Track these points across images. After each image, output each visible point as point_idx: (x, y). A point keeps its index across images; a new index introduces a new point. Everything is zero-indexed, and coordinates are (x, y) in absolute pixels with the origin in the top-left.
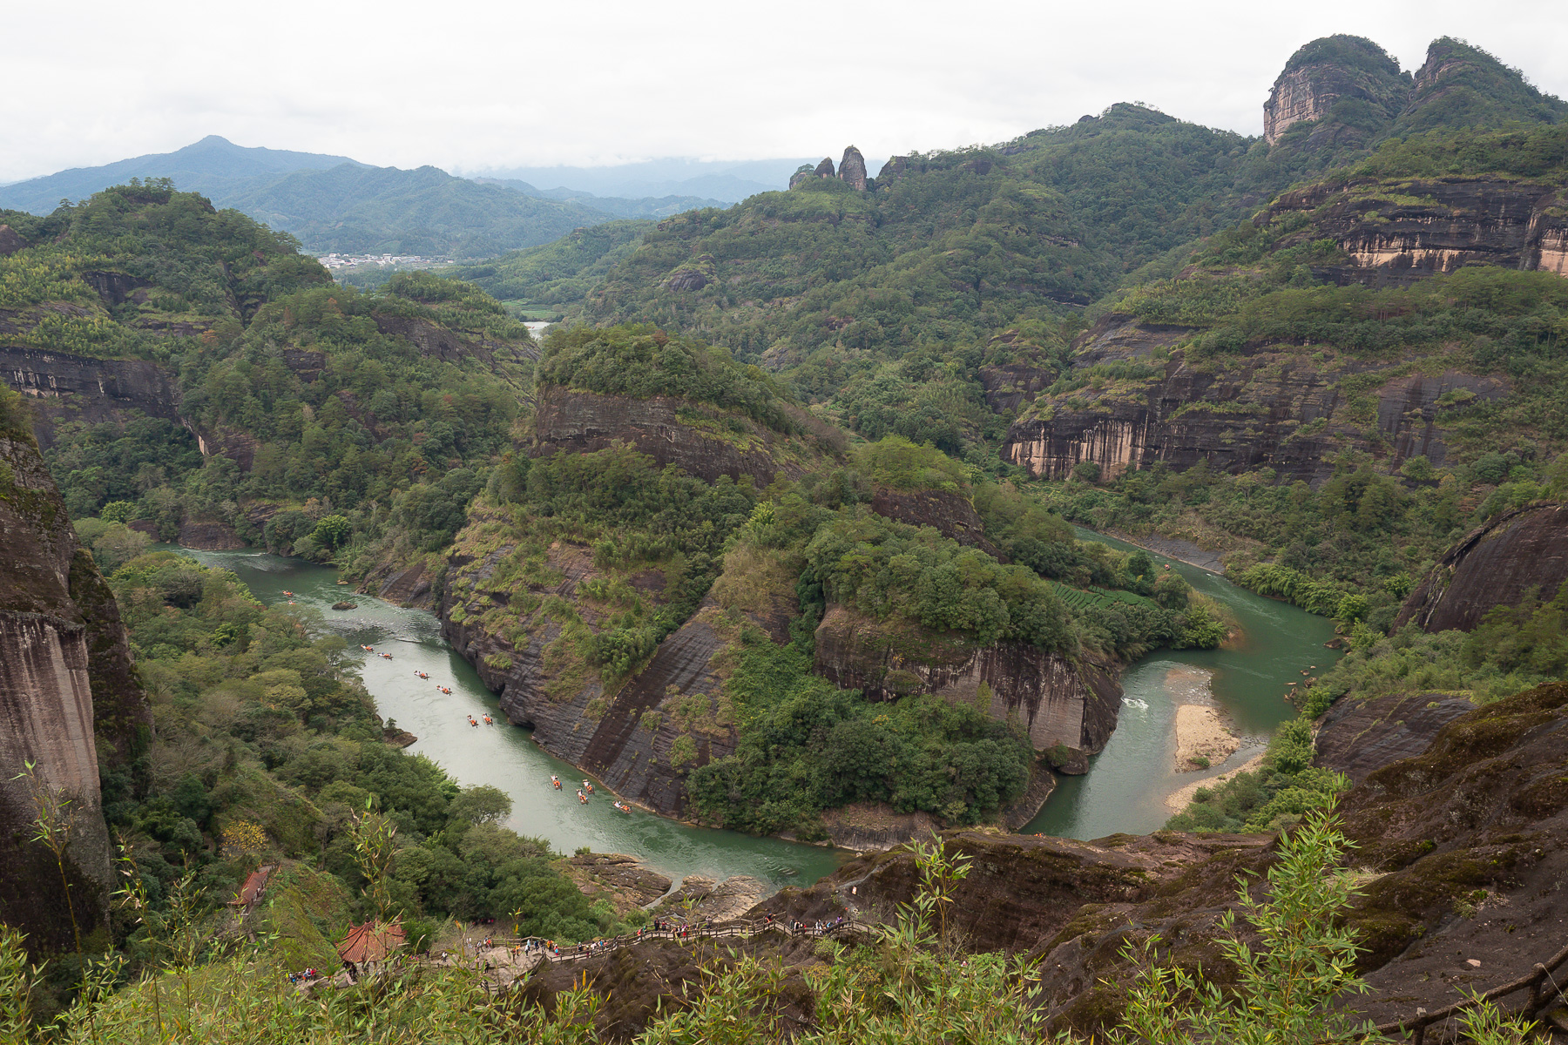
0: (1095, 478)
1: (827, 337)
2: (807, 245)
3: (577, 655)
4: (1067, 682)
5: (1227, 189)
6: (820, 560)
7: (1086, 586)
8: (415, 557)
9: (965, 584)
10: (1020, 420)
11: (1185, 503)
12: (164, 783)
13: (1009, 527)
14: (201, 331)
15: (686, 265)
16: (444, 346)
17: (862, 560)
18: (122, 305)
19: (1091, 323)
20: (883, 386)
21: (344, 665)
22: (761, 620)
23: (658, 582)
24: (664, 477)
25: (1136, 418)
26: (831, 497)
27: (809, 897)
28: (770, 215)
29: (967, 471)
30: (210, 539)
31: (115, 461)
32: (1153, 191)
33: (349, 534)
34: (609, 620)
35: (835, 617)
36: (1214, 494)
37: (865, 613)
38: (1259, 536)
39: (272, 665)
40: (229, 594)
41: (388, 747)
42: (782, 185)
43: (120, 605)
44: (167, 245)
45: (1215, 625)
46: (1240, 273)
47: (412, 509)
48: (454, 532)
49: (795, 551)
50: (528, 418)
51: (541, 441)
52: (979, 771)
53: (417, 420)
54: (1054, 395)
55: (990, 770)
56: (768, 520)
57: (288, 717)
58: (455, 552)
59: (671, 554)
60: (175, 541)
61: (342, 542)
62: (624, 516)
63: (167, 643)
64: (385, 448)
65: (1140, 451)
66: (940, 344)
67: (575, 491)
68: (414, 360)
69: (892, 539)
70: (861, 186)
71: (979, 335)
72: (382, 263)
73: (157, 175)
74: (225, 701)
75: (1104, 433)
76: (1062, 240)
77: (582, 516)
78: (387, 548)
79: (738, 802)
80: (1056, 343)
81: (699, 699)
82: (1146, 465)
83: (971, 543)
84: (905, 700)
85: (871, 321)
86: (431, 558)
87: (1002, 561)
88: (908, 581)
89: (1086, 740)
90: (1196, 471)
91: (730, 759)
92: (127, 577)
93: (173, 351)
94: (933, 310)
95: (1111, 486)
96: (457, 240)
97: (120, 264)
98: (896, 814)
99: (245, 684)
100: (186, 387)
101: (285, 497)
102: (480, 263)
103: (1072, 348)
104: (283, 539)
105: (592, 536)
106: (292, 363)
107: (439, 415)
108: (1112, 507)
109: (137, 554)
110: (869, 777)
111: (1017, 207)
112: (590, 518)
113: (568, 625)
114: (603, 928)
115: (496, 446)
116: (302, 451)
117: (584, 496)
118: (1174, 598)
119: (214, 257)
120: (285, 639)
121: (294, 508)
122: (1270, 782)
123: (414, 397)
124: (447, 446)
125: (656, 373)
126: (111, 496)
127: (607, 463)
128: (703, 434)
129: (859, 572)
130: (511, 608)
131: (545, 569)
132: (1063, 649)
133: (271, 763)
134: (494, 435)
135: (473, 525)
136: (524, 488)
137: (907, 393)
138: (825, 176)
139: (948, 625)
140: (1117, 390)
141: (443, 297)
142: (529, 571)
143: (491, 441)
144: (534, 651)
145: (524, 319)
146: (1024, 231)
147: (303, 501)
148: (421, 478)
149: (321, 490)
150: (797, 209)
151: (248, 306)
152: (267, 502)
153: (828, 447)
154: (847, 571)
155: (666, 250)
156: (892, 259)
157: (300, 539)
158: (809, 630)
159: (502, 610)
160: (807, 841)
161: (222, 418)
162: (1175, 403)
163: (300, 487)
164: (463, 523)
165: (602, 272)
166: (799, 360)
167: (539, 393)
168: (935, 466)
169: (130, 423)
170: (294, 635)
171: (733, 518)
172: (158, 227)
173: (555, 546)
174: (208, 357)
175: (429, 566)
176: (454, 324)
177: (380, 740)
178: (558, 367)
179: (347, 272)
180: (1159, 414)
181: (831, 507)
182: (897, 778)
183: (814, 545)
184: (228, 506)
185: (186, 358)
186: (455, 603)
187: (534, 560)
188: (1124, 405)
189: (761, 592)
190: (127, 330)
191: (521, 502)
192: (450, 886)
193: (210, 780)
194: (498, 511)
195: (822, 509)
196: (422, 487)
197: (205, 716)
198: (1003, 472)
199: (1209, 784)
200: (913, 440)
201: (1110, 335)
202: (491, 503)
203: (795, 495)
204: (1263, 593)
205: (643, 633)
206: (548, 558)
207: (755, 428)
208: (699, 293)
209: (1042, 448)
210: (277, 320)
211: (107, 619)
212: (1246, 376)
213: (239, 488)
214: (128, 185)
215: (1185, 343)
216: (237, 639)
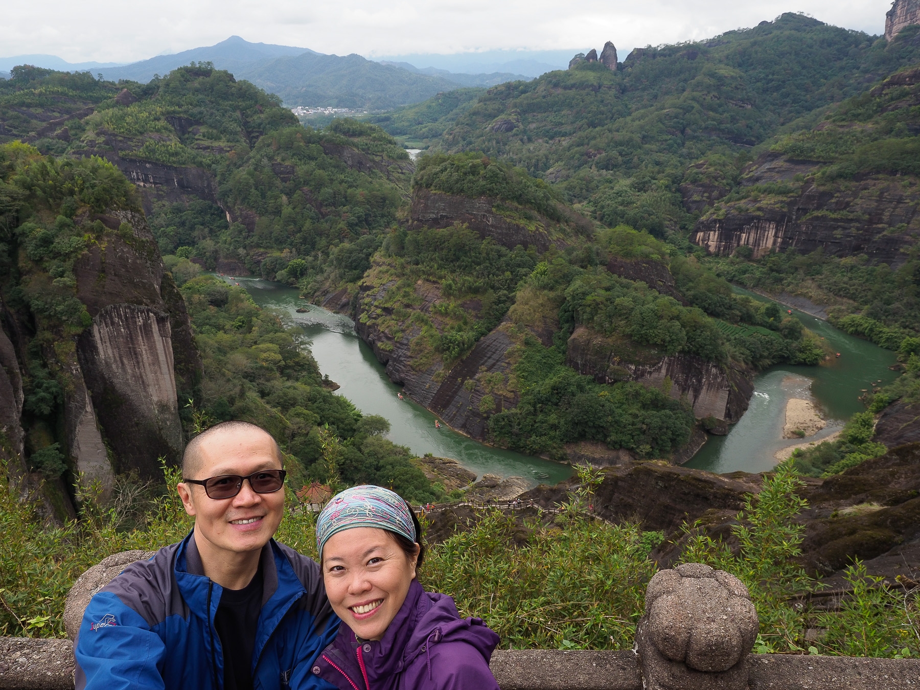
0: (748, 255)
1: (586, 162)
2: (577, 105)
3: (430, 346)
4: (719, 380)
5: (855, 71)
6: (573, 298)
7: (736, 322)
8: (341, 285)
9: (661, 317)
10: (703, 218)
11: (806, 274)
12: (208, 400)
13: (691, 284)
14: (228, 151)
15: (503, 116)
16: (360, 163)
17: (599, 299)
18: (187, 136)
19: (755, 158)
20: (619, 194)
21: (302, 343)
22: (537, 332)
23: (478, 307)
24: (484, 245)
25: (779, 219)
26: (582, 261)
27: (553, 491)
28: (556, 85)
29: (667, 248)
30: (231, 270)
31: (183, 224)
32: (804, 72)
33: (306, 270)
34: (448, 327)
35: (580, 332)
36: (826, 270)
37: (598, 331)
38: (853, 297)
39: (264, 341)
40: (242, 301)
41: (325, 390)
42: (564, 66)
43: (186, 304)
44: (210, 101)
45: (817, 351)
46: (858, 127)
47: (340, 257)
48: (363, 272)
49: (558, 293)
50: (407, 207)
51: (413, 220)
52: (660, 428)
53: (344, 206)
54: (726, 203)
55: (667, 428)
56: (543, 273)
57: (272, 370)
58: (363, 283)
59: (486, 290)
60: (214, 270)
61: (302, 274)
62: (459, 267)
63: (210, 325)
64: (326, 222)
65: (779, 240)
66: (657, 168)
67: (432, 251)
68: (343, 171)
69: (618, 288)
70: (613, 67)
71: (682, 164)
72: (327, 112)
73: (205, 60)
74: (239, 359)
75: (757, 228)
76: (740, 103)
77: (436, 266)
78: (326, 279)
79: (517, 435)
80: (731, 170)
81: (497, 375)
82: (783, 249)
83: (666, 293)
84: (619, 384)
85: (614, 153)
86: (350, 286)
87: (685, 305)
88: (624, 314)
89: (728, 415)
90: (815, 255)
91: (514, 410)
92: (189, 288)
93: (213, 163)
94: (654, 147)
95: (758, 261)
96: (370, 99)
97: (185, 112)
98: (608, 449)
99: (250, 350)
100: (220, 183)
101: (272, 248)
102: (382, 113)
103: (741, 173)
104: (270, 273)
105: (441, 278)
106: (277, 171)
107: (357, 204)
108: (758, 274)
109: (194, 276)
110: (594, 427)
111: (712, 82)
112: (440, 267)
113: (425, 328)
114: (438, 498)
115: (388, 223)
116: (282, 222)
117: (437, 254)
118: (793, 333)
119: (235, 109)
120: (271, 327)
121: (276, 254)
122: (843, 448)
123: (343, 193)
124: (360, 222)
125: (482, 182)
126: (181, 243)
127: (451, 235)
128: (508, 220)
129: (596, 307)
130: (393, 317)
131: (413, 295)
132: (719, 360)
133: (263, 394)
134: (387, 216)
135: (374, 268)
136: (403, 248)
137: (633, 199)
138: (591, 60)
139: (648, 341)
140: (767, 201)
141: (361, 134)
142: (404, 296)
143: (385, 219)
144: (405, 342)
145: (407, 147)
146: (715, 97)
147: (281, 250)
148: (346, 240)
149: (291, 245)
150: (572, 82)
151: (254, 137)
152: (262, 250)
153: (582, 231)
154: (589, 306)
155: (492, 106)
156: (630, 114)
157: (280, 272)
158: (564, 339)
159: (388, 318)
160: (556, 460)
161: (238, 202)
162: (805, 211)
163: (280, 243)
164: (369, 267)
165: (453, 119)
166: (568, 177)
167: (413, 193)
168: (647, 245)
169: (190, 202)
170: (276, 325)
171: (523, 271)
172: (205, 90)
173: (420, 282)
174: (231, 167)
175: (349, 291)
176: (366, 150)
177: (320, 386)
178: (425, 177)
179: (307, 118)
180: (794, 217)
181: (582, 267)
182: (611, 429)
183: (571, 289)
184: (241, 251)
185: (220, 167)
186: (363, 312)
187: (407, 290)
188: (772, 211)
189: (537, 315)
190: (189, 150)
191: (402, 256)
192: (356, 468)
193: (232, 401)
194: (388, 260)
195: (576, 268)
196: (346, 245)
197: (230, 366)
198: (690, 250)
199: (804, 447)
200: (635, 228)
201: (767, 166)
202: (384, 255)
203: (561, 259)
204: (852, 334)
205: (467, 335)
206: (415, 289)
207: (539, 217)
208: (510, 134)
209: (716, 236)
210: (269, 145)
211: (180, 311)
212: (855, 195)
213: (247, 242)
214: (189, 66)
215: (815, 172)
216: (246, 326)
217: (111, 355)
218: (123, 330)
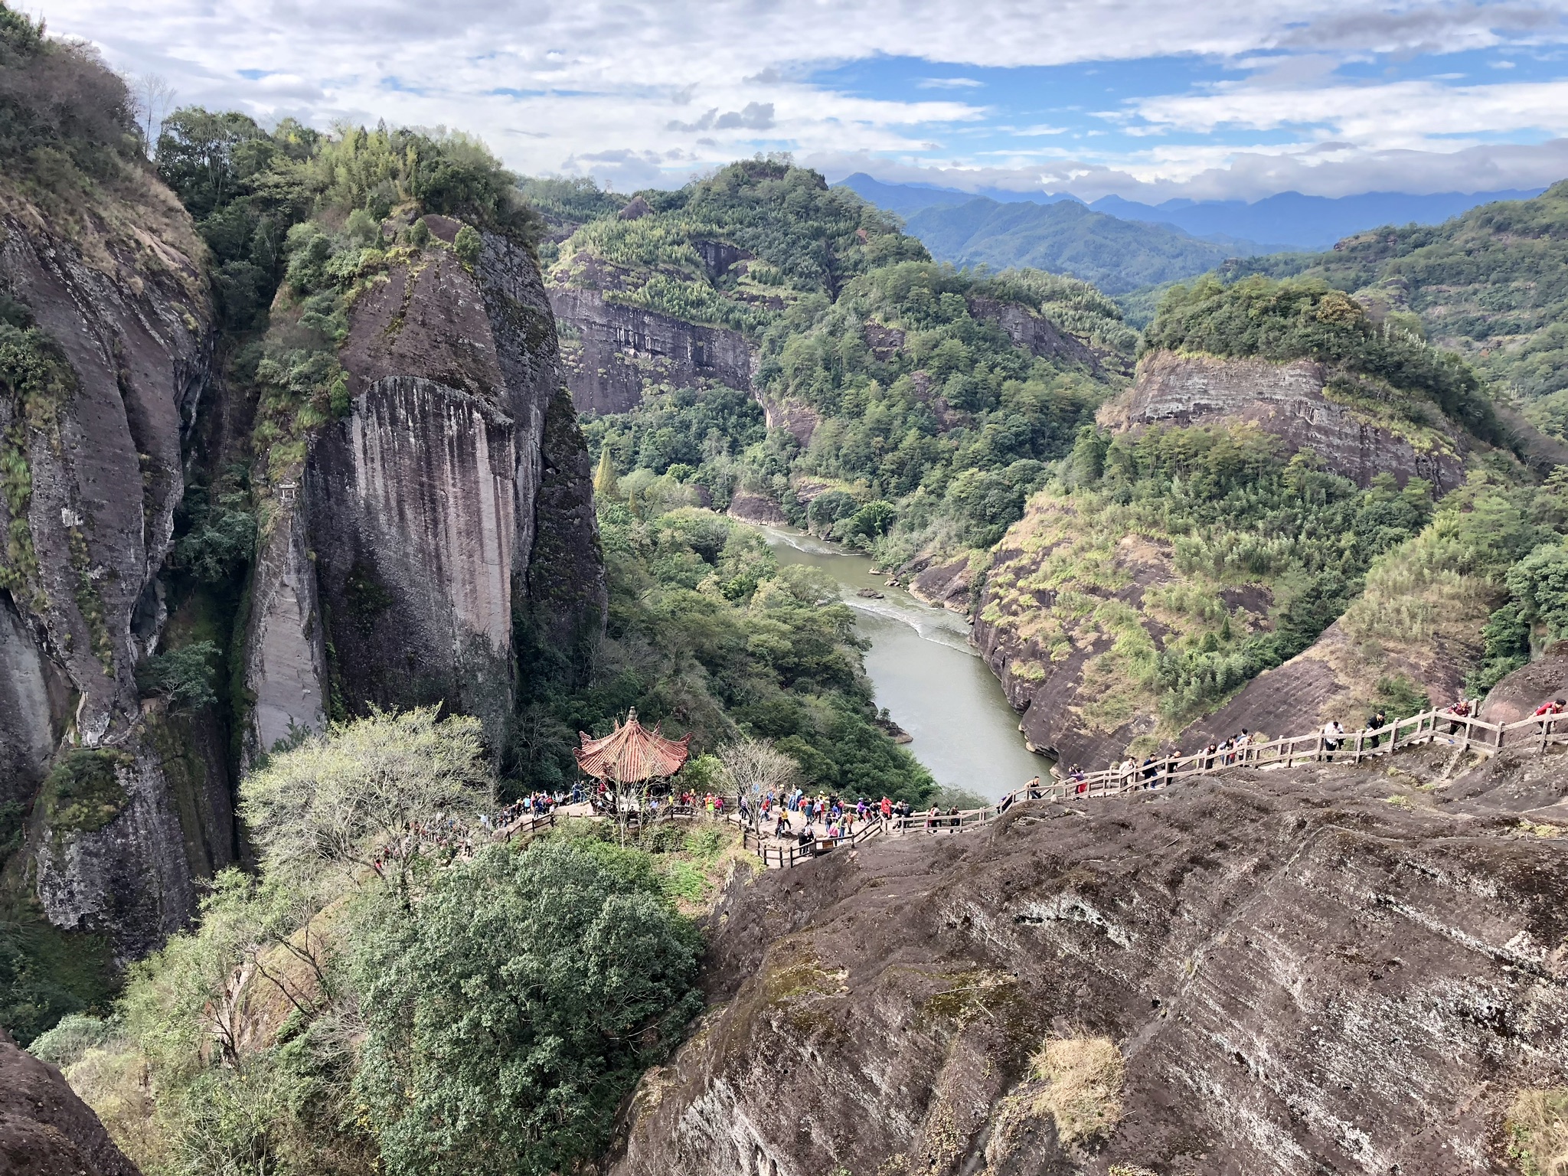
3: (1130, 675)
8: (958, 552)
16: (1040, 339)
33: (892, 520)
34: (1182, 639)
47: (964, 495)
48: (1007, 526)
51: (1132, 422)
53: (992, 410)
58: (1004, 546)
61: (884, 530)
64: (951, 437)
68: (1002, 348)
78: (929, 539)
86: (975, 555)
105: (1176, 531)
107: (1018, 408)
113: (1124, 637)
121: (842, 487)
123: (993, 385)
130: (1055, 610)
131: (1107, 568)
135: (1031, 520)
136: (1100, 473)
142: (1087, 569)
144: (1074, 663)
157: (841, 520)
159: (1043, 611)
163: (851, 468)
164: (1020, 516)
173: (1126, 541)
175: (971, 564)
176: (1058, 325)
186: (991, 600)
187: (1096, 556)
191: (1094, 489)
194: (1062, 501)
202: (1056, 492)
206: (1113, 556)
211: (577, 473)
217: (380, 492)
218: (412, 440)
